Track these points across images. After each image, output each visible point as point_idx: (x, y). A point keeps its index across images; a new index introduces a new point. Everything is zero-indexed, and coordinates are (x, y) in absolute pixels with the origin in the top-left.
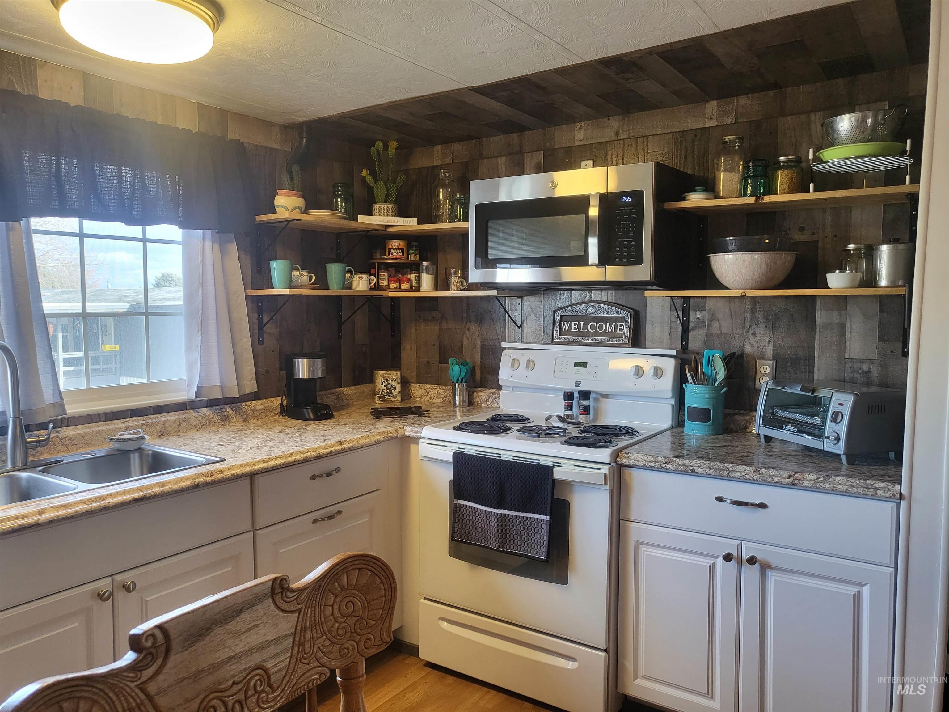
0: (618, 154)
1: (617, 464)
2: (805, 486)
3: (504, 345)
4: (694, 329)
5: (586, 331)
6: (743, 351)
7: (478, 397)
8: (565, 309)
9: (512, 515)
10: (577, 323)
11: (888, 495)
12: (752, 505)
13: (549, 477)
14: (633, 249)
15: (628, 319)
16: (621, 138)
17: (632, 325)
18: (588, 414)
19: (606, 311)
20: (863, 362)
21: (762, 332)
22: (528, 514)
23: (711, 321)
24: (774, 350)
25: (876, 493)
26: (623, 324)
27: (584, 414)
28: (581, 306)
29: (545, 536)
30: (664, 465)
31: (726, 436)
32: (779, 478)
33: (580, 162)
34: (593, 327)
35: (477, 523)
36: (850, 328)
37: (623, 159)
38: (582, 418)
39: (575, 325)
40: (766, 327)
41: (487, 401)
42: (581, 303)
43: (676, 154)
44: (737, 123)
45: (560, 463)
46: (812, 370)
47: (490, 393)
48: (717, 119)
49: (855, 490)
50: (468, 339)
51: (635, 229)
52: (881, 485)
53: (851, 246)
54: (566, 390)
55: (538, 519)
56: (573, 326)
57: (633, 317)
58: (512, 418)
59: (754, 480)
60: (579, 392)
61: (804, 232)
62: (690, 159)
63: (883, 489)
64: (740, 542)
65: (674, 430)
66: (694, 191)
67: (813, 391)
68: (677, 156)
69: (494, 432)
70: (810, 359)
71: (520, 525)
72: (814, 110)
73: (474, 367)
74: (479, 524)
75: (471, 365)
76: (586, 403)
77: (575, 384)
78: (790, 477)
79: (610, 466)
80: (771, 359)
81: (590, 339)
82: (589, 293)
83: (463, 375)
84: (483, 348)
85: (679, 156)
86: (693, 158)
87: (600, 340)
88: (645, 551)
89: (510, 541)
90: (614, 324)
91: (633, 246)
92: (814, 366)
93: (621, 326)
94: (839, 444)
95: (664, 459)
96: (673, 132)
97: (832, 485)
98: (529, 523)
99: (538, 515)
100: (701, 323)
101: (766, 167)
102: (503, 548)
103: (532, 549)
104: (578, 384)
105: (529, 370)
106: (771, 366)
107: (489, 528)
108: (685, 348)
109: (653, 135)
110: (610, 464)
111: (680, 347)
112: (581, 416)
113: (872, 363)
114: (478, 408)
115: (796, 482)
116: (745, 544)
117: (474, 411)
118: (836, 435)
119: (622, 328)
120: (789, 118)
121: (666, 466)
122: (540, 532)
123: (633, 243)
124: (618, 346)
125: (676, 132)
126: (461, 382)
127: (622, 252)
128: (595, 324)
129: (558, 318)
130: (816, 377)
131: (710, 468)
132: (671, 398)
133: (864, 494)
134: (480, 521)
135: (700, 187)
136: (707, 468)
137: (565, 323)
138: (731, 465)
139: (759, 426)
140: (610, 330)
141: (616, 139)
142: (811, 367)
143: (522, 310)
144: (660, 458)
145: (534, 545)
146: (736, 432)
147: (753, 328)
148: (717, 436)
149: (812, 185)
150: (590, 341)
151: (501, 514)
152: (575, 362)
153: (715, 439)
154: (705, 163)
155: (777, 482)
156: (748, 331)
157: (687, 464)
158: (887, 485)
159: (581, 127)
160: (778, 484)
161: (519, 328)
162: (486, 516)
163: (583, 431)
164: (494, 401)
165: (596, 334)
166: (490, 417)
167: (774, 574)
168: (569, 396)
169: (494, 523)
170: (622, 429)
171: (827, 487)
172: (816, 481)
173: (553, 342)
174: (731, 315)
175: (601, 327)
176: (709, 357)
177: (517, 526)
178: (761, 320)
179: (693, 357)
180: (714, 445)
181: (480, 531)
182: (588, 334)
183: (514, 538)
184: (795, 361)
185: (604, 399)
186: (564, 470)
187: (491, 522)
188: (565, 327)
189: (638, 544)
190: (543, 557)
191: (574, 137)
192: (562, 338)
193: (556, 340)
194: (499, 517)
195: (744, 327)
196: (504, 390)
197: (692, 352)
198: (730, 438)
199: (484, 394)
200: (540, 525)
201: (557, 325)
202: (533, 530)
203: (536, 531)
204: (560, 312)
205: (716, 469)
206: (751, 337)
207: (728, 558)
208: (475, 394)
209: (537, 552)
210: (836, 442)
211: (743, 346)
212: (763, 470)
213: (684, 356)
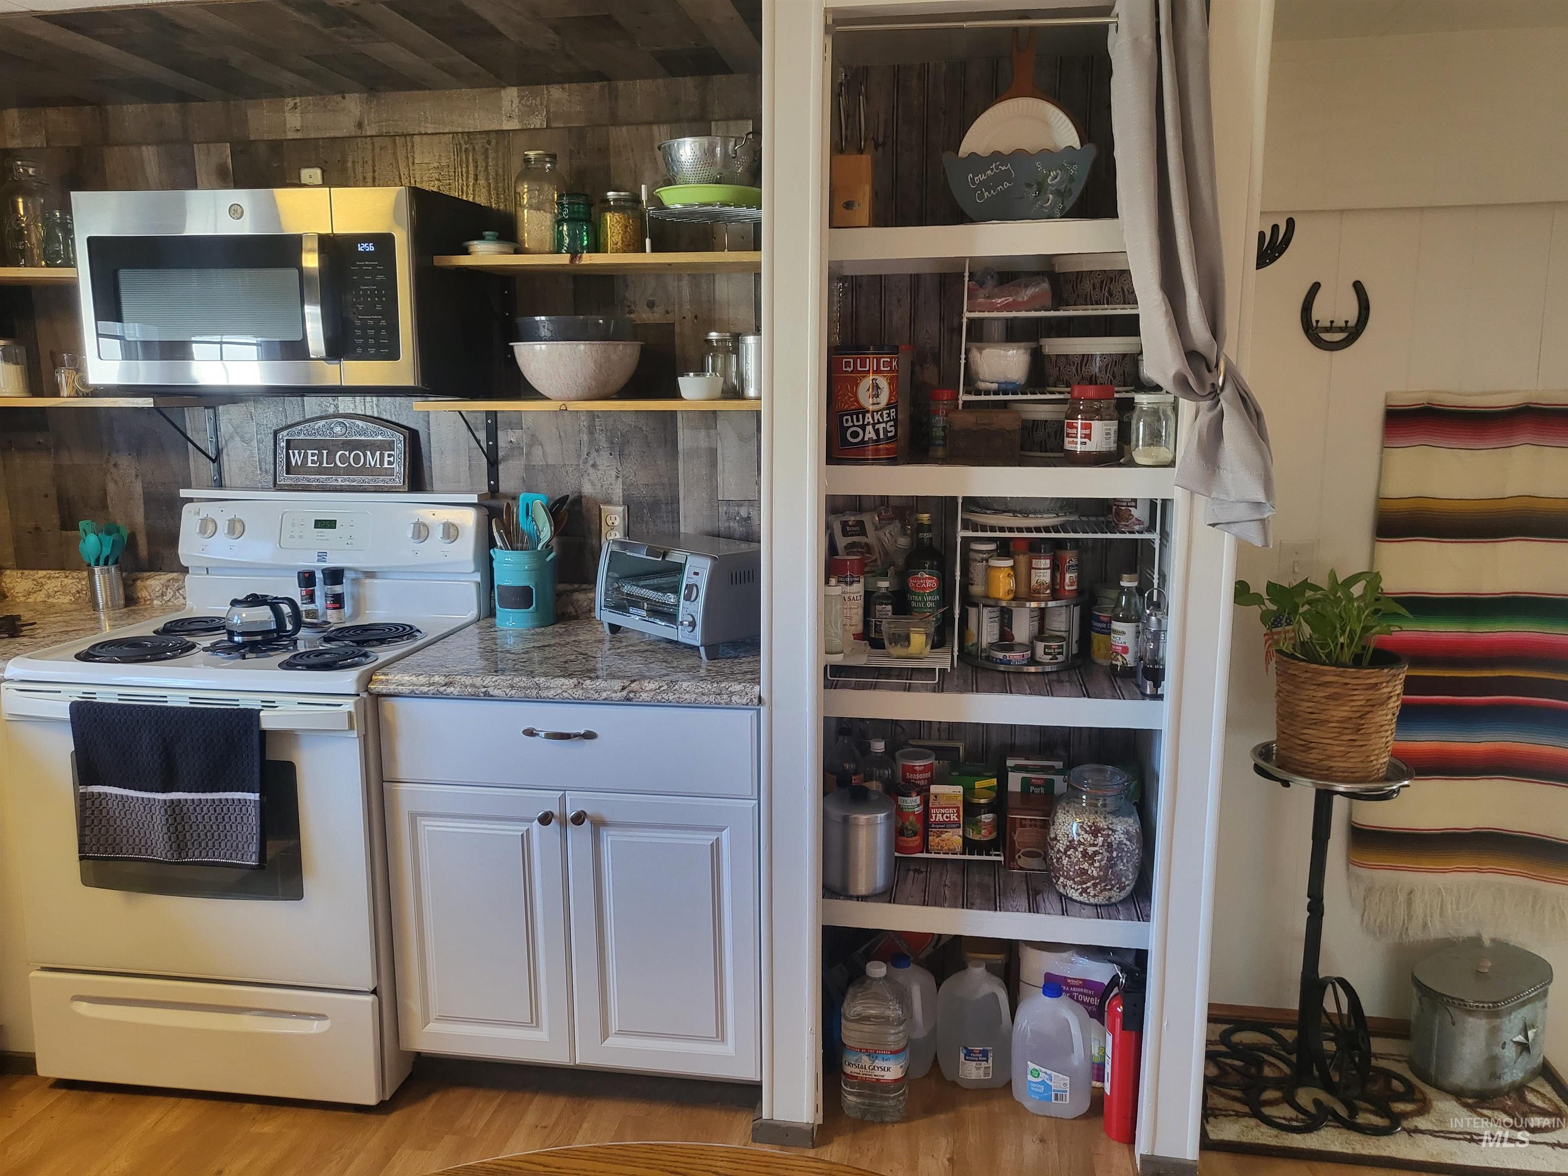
0: (365, 163)
1: (370, 694)
2: (643, 700)
3: (184, 493)
4: (505, 458)
5: (332, 465)
6: (580, 492)
7: (146, 588)
8: (294, 429)
9: (193, 800)
10: (317, 452)
11: (744, 701)
12: (576, 735)
13: (255, 728)
14: (383, 332)
15: (400, 445)
16: (368, 134)
17: (407, 455)
18: (341, 607)
19: (364, 432)
20: (741, 505)
21: (606, 464)
22: (221, 793)
23: (530, 446)
24: (624, 490)
25: (731, 701)
26: (392, 453)
27: (334, 608)
28: (322, 423)
29: (254, 828)
30: (442, 689)
31: (559, 628)
32: (609, 693)
33: (300, 169)
34: (343, 459)
35: (129, 822)
36: (722, 455)
37: (374, 171)
38: (332, 616)
39: (313, 455)
40: (611, 454)
41: (162, 595)
42: (321, 418)
43: (460, 170)
44: (551, 128)
45: (274, 702)
46: (676, 519)
47: (169, 581)
48: (521, 118)
49: (706, 698)
50: (116, 482)
51: (384, 299)
52: (737, 687)
53: (714, 335)
54: (301, 570)
55: (239, 800)
56: (310, 458)
57: (407, 441)
58: (204, 625)
59: (574, 699)
60: (324, 571)
61: (655, 309)
62: (482, 182)
63: (740, 694)
64: (562, 792)
65: (482, 623)
66: (481, 238)
67: (665, 555)
68: (462, 175)
69: (158, 656)
70: (675, 500)
71: (209, 814)
72: (658, 122)
73: (132, 537)
74: (132, 823)
75: (125, 533)
76: (338, 589)
77: (317, 558)
78: (623, 688)
79: (358, 698)
80: (621, 503)
81: (340, 480)
82: (334, 400)
83: (107, 551)
84: (149, 499)
85: (465, 175)
86: (487, 179)
87: (356, 480)
88: (427, 826)
89: (193, 843)
90: (378, 453)
91: (383, 327)
92: (679, 513)
93: (389, 456)
94: (695, 631)
95: (443, 678)
96: (453, 133)
97: (677, 695)
98: (225, 809)
99: (240, 793)
100: (515, 448)
101: (589, 205)
102: (180, 856)
103: (234, 850)
104: (322, 556)
105: (235, 536)
106: (622, 515)
107: (151, 827)
108: (494, 491)
109: (420, 134)
110: (358, 695)
111: (485, 489)
112: (329, 612)
113: (752, 506)
114: (146, 609)
115: (631, 695)
116: (569, 795)
117: (134, 616)
118: (691, 619)
119: (392, 459)
120: (624, 129)
121: (445, 690)
122: (245, 821)
123: (383, 323)
124: (386, 490)
125: (457, 133)
126: (106, 564)
127: (365, 336)
128: (347, 453)
129: (283, 444)
130: (682, 530)
131: (512, 687)
132: (474, 572)
133: (716, 704)
134: (134, 816)
135: (491, 233)
136: (508, 687)
137: (296, 452)
138: (543, 679)
139: (601, 609)
140: (373, 464)
141: (358, 134)
142: (676, 515)
143: (216, 429)
144: (436, 679)
145: (238, 844)
146: (577, 618)
147: (592, 456)
148: (543, 629)
149: (648, 241)
150: (340, 483)
151: (172, 800)
152: (316, 521)
153: (538, 634)
154: (507, 191)
155: (606, 699)
156: (585, 462)
157: (478, 684)
158: (745, 687)
159: (295, 107)
160: (608, 702)
161: (214, 461)
162: (144, 807)
163: (327, 640)
164: (177, 594)
165: (349, 471)
166: (160, 626)
167: (611, 833)
168: (307, 579)
169: (159, 819)
170: (394, 630)
171: (671, 698)
172: (658, 691)
173: (276, 487)
174: (560, 437)
175: (357, 458)
176: (527, 505)
177: (203, 816)
178: (603, 443)
179: (505, 505)
180: (532, 645)
181: (137, 833)
182: (335, 471)
183: (200, 837)
184: (654, 506)
185: (368, 581)
186: (281, 713)
187: (154, 816)
188: (296, 459)
189: (414, 817)
190: (253, 861)
191: (285, 125)
192: (291, 479)
193: (282, 483)
194: (169, 807)
195: (579, 456)
196: (193, 574)
197: (505, 496)
198: (561, 631)
199: (157, 582)
200: (244, 809)
201: (282, 456)
202: (233, 819)
203: (239, 820)
204: (285, 433)
205: (521, 688)
206: (591, 470)
207: (545, 819)
208: (139, 583)
209: (243, 855)
210: (691, 628)
211: (581, 485)
212: (588, 682)
213: (493, 503)
